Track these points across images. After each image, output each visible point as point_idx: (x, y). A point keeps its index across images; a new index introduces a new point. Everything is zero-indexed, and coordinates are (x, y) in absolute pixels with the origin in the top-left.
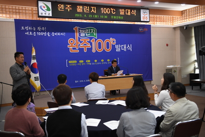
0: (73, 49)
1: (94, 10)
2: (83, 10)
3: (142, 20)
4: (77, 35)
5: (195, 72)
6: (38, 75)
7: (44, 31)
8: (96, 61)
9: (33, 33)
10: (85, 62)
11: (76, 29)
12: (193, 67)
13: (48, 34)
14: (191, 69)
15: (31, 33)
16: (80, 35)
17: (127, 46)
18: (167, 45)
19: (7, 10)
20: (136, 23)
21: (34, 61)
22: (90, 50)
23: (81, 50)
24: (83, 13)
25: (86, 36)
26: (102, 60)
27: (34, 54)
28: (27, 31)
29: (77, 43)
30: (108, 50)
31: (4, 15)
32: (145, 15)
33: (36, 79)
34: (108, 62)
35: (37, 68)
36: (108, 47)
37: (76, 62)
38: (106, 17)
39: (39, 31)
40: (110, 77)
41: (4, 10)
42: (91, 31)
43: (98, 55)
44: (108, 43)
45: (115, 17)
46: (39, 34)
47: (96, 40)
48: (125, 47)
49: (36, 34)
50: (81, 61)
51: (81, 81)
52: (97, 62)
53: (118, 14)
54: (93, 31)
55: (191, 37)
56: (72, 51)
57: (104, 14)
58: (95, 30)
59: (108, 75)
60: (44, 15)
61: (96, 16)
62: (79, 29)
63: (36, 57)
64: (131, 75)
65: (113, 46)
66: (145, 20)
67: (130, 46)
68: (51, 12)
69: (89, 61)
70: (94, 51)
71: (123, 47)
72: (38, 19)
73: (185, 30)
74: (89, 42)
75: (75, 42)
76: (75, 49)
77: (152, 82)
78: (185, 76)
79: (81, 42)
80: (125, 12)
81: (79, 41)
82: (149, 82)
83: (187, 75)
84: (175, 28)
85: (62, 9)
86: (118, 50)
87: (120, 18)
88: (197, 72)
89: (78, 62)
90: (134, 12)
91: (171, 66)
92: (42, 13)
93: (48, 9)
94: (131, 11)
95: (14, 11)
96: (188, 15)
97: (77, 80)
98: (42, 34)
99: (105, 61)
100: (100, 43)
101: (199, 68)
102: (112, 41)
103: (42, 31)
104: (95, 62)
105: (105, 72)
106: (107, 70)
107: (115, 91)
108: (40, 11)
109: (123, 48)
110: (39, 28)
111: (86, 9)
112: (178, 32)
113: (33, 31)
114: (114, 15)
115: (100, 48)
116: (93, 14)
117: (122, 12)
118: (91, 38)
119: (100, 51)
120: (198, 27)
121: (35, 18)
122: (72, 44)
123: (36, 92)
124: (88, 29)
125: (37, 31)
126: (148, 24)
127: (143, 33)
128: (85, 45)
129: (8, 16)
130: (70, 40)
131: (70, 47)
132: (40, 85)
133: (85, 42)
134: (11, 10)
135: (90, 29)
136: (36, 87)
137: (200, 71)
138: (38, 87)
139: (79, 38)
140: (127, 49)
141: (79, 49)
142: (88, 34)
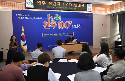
0: (47, 27)
1: (59, 4)
2: (52, 4)
3: (87, 10)
4: (49, 19)
5: (118, 40)
6: (25, 42)
7: (29, 17)
8: (60, 34)
9: (22, 18)
10: (53, 35)
11: (48, 15)
12: (117, 38)
13: (32, 18)
14: (116, 39)
15: (21, 18)
16: (50, 19)
17: (78, 26)
18: (102, 25)
19: (8, 4)
20: (84, 12)
21: (23, 34)
22: (56, 28)
23: (51, 28)
24: (52, 6)
25: (54, 20)
26: (64, 34)
27: (23, 30)
28: (19, 17)
30: (68, 28)
31: (6, 8)
32: (89, 7)
33: (24, 45)
35: (24, 38)
36: (67, 26)
37: (48, 34)
38: (66, 8)
39: (26, 17)
40: (68, 43)
41: (6, 4)
42: (57, 17)
43: (61, 31)
44: (67, 24)
45: (71, 8)
46: (26, 18)
47: (60, 22)
48: (77, 26)
49: (25, 18)
50: (51, 34)
51: (51, 46)
52: (61, 35)
53: (73, 6)
54: (59, 17)
55: (116, 20)
56: (46, 28)
57: (65, 7)
58: (60, 16)
59: (67, 42)
60: (29, 7)
61: (60, 8)
62: (50, 15)
63: (24, 32)
64: (81, 42)
65: (71, 26)
66: (90, 10)
67: (80, 25)
68: (33, 5)
69: (56, 34)
70: (59, 28)
71: (76, 26)
72: (26, 9)
73: (113, 16)
74: (56, 23)
75: (48, 23)
76: (48, 27)
77: (93, 46)
78: (113, 43)
79: (51, 23)
80: (77, 5)
81: (50, 22)
82: (91, 47)
83: (114, 42)
84: (107, 15)
85: (40, 4)
86: (73, 28)
87: (74, 9)
88: (120, 40)
89: (49, 35)
90: (83, 6)
91: (105, 37)
92: (28, 6)
93: (32, 4)
94: (81, 5)
95: (12, 5)
96: (114, 7)
97: (49, 45)
98: (28, 18)
99: (66, 34)
100: (62, 24)
101: (121, 38)
102: (70, 22)
103: (28, 17)
104: (59, 35)
105: (65, 41)
106: (67, 39)
107: (71, 52)
108: (27, 5)
109: (76, 27)
110: (26, 15)
111: (54, 4)
112: (109, 18)
113: (22, 17)
114: (71, 7)
115: (62, 26)
116: (58, 6)
117: (76, 5)
118: (57, 21)
119: (63, 28)
120: (120, 14)
121: (24, 9)
122: (46, 24)
123: (24, 52)
124: (55, 15)
125: (25, 16)
126: (91, 12)
127: (88, 18)
128: (54, 24)
129: (8, 8)
130: (45, 22)
131: (45, 26)
132: (26, 48)
133: (54, 23)
134: (10, 4)
135: (57, 15)
136: (24, 49)
137: (121, 40)
138: (25, 49)
139: (50, 21)
140: (78, 27)
141: (50, 27)
142: (55, 18)
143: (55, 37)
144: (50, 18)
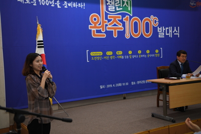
4: (103, 8)
8: (130, 52)
10: (114, 54)
13: (58, 3)
16: (107, 9)
17: (173, 30)
22: (121, 34)
23: (109, 34)
25: (116, 11)
26: (140, 52)
29: (104, 22)
30: (148, 36)
34: (147, 54)
36: (147, 31)
37: (101, 53)
42: (123, 3)
44: (147, 24)
46: (42, 3)
47: (131, 17)
48: (171, 31)
49: (38, 2)
50: (109, 53)
51: (108, 86)
52: (132, 54)
54: (127, 3)
56: (95, 35)
58: (130, 1)
65: (155, 29)
67: (177, 30)
69: (120, 53)
70: (127, 36)
71: (168, 30)
74: (121, 21)
75: (101, 20)
76: (99, 31)
79: (109, 21)
81: (106, 18)
86: (161, 35)
89: (104, 55)
97: (102, 85)
98: (47, 3)
100: (136, 24)
102: (153, 20)
104: (129, 55)
109: (168, 32)
115: (136, 31)
118: (123, 15)
119: (136, 36)
122: (95, 24)
127: (196, 9)
128: (115, 25)
130: (93, 16)
131: (93, 28)
133: (115, 20)
139: (107, 14)
140: (173, 33)
141: (106, 32)
142: (119, 7)
143: (117, 61)
144: (107, 7)
